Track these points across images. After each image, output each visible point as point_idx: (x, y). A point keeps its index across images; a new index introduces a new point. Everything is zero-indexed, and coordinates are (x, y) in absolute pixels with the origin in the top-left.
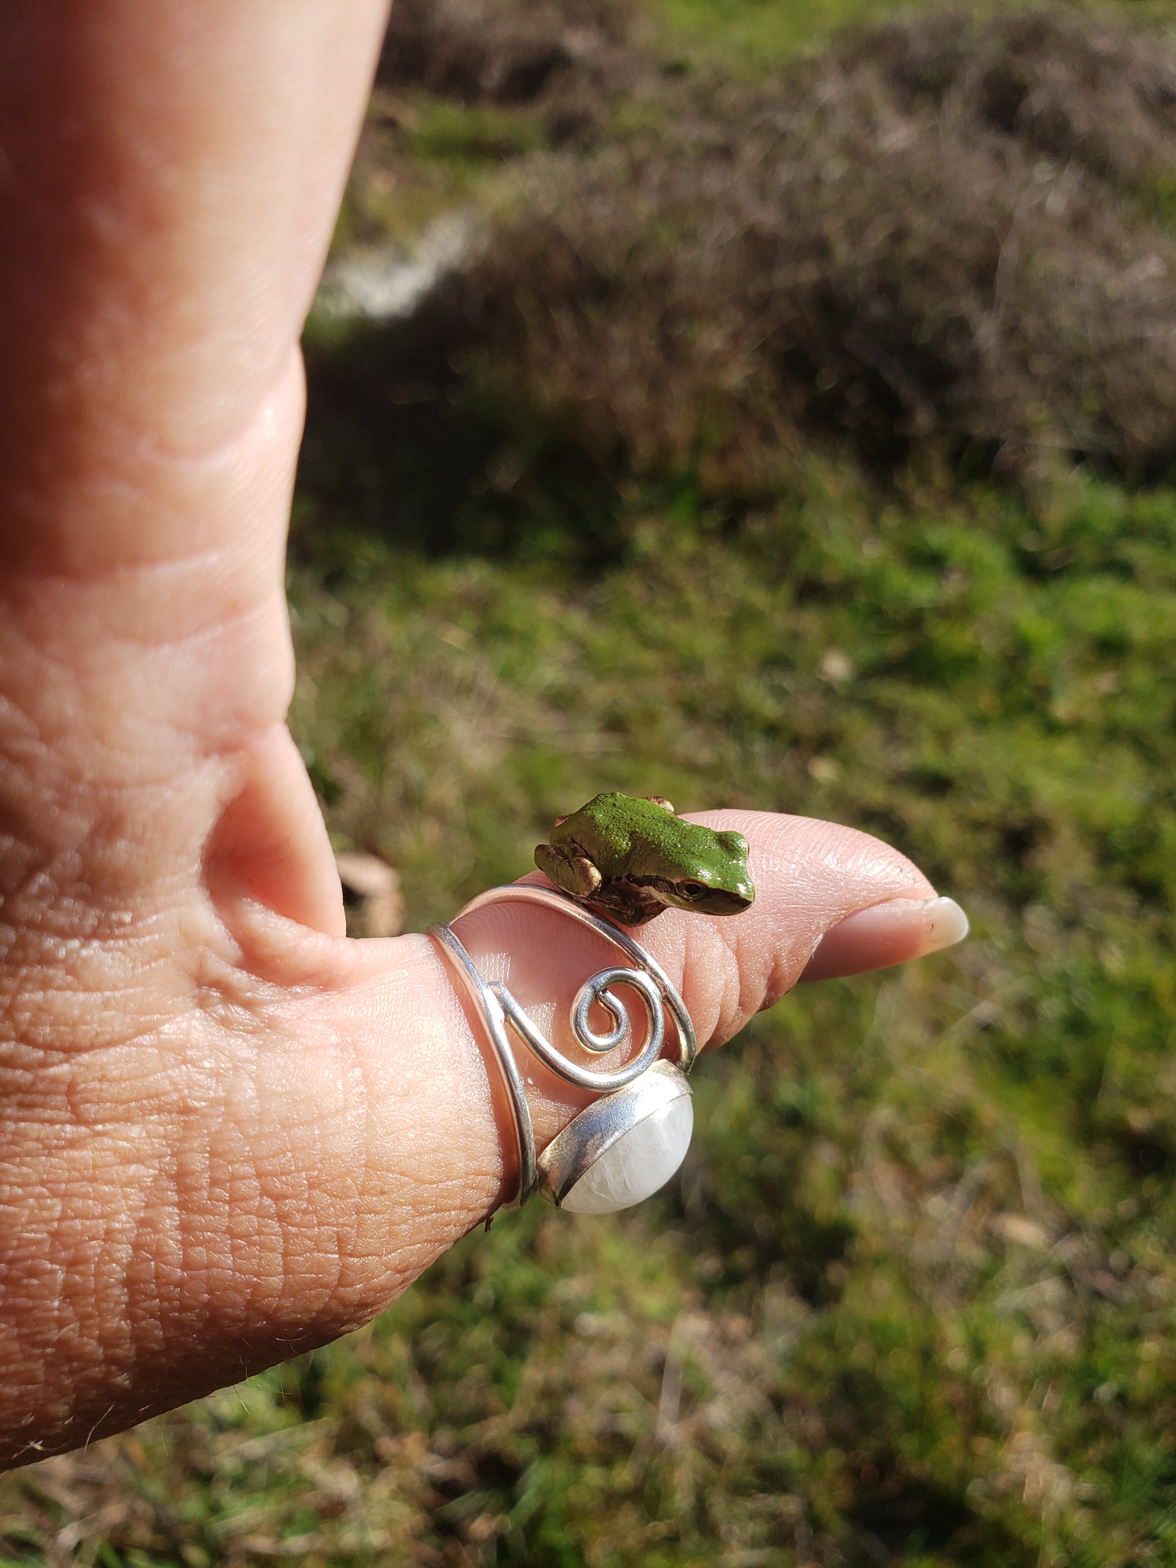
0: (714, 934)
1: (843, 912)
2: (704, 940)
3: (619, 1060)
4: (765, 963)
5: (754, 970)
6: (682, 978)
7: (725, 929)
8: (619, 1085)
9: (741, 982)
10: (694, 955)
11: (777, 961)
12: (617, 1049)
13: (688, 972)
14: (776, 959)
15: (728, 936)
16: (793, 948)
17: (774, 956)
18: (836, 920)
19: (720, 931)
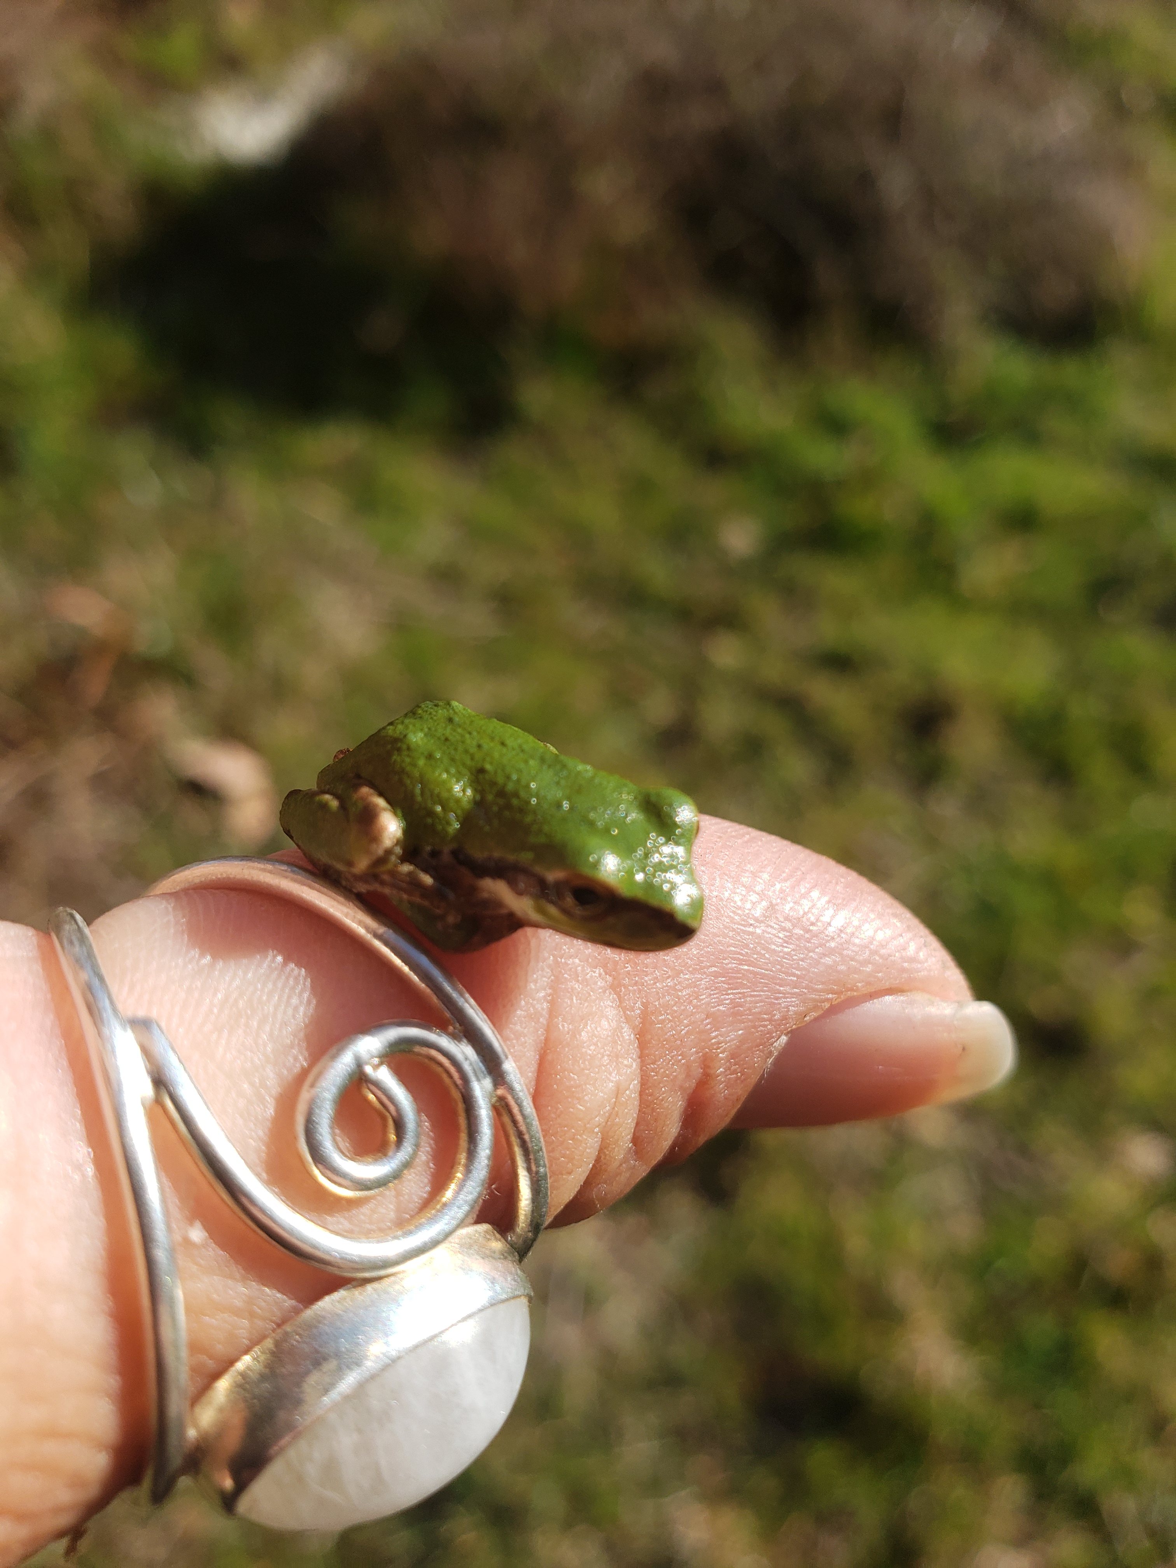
0: (604, 992)
1: (830, 996)
2: (586, 1000)
3: (392, 1215)
4: (688, 1067)
5: (667, 1076)
6: (536, 1066)
7: (625, 987)
8: (386, 1264)
9: (641, 1093)
10: (564, 1027)
11: (709, 1067)
12: (389, 1193)
13: (549, 1057)
14: (707, 1062)
15: (629, 1000)
16: (738, 1047)
17: (705, 1055)
18: (815, 1008)
19: (615, 987)
